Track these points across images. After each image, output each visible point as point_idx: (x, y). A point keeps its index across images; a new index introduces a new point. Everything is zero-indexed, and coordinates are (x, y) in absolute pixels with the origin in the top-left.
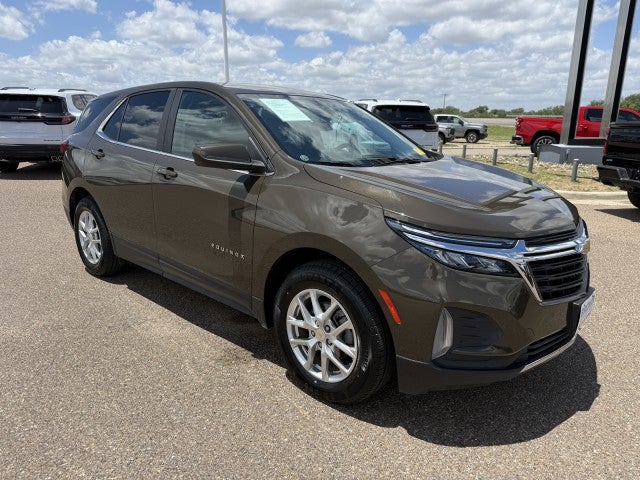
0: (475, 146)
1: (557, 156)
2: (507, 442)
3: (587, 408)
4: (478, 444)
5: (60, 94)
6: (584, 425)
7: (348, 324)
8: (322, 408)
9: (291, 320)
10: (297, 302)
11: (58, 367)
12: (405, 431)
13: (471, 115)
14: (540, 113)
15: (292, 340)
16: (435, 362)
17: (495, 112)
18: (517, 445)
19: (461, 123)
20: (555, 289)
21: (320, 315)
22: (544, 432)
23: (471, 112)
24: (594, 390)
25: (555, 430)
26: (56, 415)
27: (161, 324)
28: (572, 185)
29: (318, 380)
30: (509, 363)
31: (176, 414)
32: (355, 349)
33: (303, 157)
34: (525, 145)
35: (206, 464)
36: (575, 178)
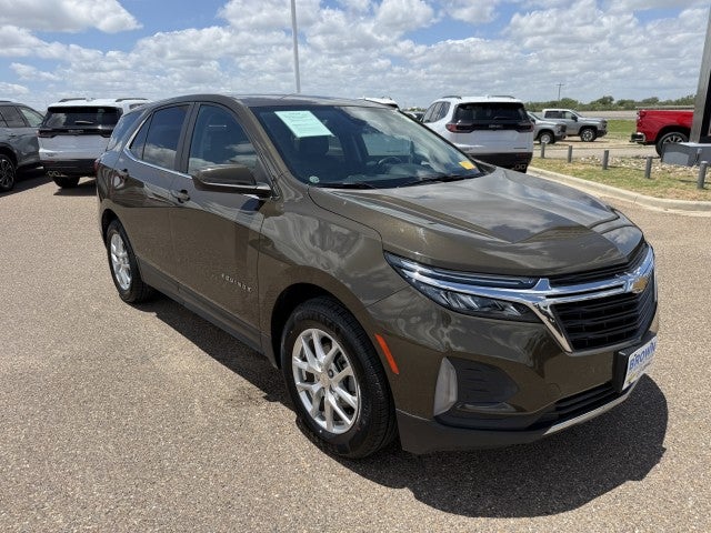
0: (591, 145)
1: (686, 157)
2: (530, 514)
3: (641, 477)
4: (493, 515)
5: (117, 105)
6: (632, 498)
7: (349, 370)
8: (326, 461)
9: (297, 361)
10: (301, 343)
11: (66, 402)
12: (411, 494)
13: (592, 107)
14: (678, 103)
15: (298, 383)
16: (437, 418)
17: (622, 103)
18: (541, 518)
19: (575, 118)
20: (591, 336)
21: (323, 357)
22: (579, 503)
23: (592, 103)
24: (656, 453)
25: (594, 502)
26: (51, 455)
27: (181, 357)
28: (698, 192)
29: (323, 430)
30: (531, 422)
31: (170, 460)
32: (356, 398)
33: (313, 179)
34: (648, 143)
35: (185, 517)
36: (702, 185)
